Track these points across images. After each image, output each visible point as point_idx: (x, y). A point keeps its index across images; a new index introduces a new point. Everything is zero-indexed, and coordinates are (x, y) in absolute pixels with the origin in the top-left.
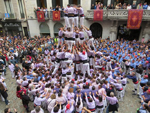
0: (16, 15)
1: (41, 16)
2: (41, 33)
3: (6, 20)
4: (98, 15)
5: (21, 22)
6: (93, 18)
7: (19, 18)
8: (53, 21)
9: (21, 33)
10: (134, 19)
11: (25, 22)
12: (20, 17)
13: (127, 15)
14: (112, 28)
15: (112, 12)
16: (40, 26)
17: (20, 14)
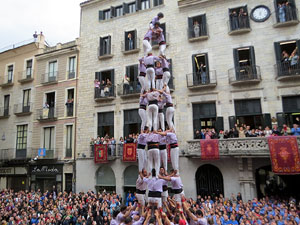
0: (57, 152)
1: (101, 154)
2: (96, 187)
3: (38, 160)
4: (209, 149)
5: (62, 164)
6: (199, 154)
7: (62, 157)
8: (124, 161)
9: (59, 186)
10: (284, 154)
11: (71, 163)
12: (64, 155)
13: (267, 148)
14: (241, 174)
15: (235, 143)
16: (97, 173)
17: (64, 151)
